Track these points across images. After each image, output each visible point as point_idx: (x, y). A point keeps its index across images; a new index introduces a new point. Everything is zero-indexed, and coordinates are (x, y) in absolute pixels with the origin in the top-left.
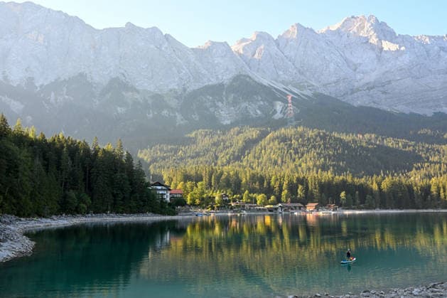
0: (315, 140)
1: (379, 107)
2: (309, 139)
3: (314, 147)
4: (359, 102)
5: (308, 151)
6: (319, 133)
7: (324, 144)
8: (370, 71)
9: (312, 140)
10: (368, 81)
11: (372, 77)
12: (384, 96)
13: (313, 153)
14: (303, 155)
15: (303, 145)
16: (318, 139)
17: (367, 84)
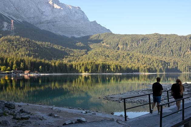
0: (25, 43)
1: (51, 31)
2: (22, 42)
3: (24, 45)
4: (43, 28)
5: (21, 47)
6: (27, 40)
7: (29, 45)
8: (48, 16)
9: (23, 43)
10: (47, 20)
11: (49, 18)
12: (53, 27)
13: (24, 48)
14: (19, 49)
15: (19, 44)
16: (26, 42)
17: (47, 21)
